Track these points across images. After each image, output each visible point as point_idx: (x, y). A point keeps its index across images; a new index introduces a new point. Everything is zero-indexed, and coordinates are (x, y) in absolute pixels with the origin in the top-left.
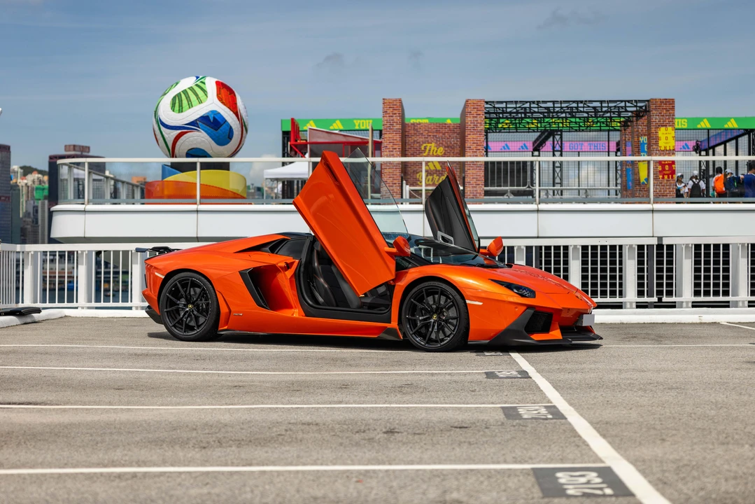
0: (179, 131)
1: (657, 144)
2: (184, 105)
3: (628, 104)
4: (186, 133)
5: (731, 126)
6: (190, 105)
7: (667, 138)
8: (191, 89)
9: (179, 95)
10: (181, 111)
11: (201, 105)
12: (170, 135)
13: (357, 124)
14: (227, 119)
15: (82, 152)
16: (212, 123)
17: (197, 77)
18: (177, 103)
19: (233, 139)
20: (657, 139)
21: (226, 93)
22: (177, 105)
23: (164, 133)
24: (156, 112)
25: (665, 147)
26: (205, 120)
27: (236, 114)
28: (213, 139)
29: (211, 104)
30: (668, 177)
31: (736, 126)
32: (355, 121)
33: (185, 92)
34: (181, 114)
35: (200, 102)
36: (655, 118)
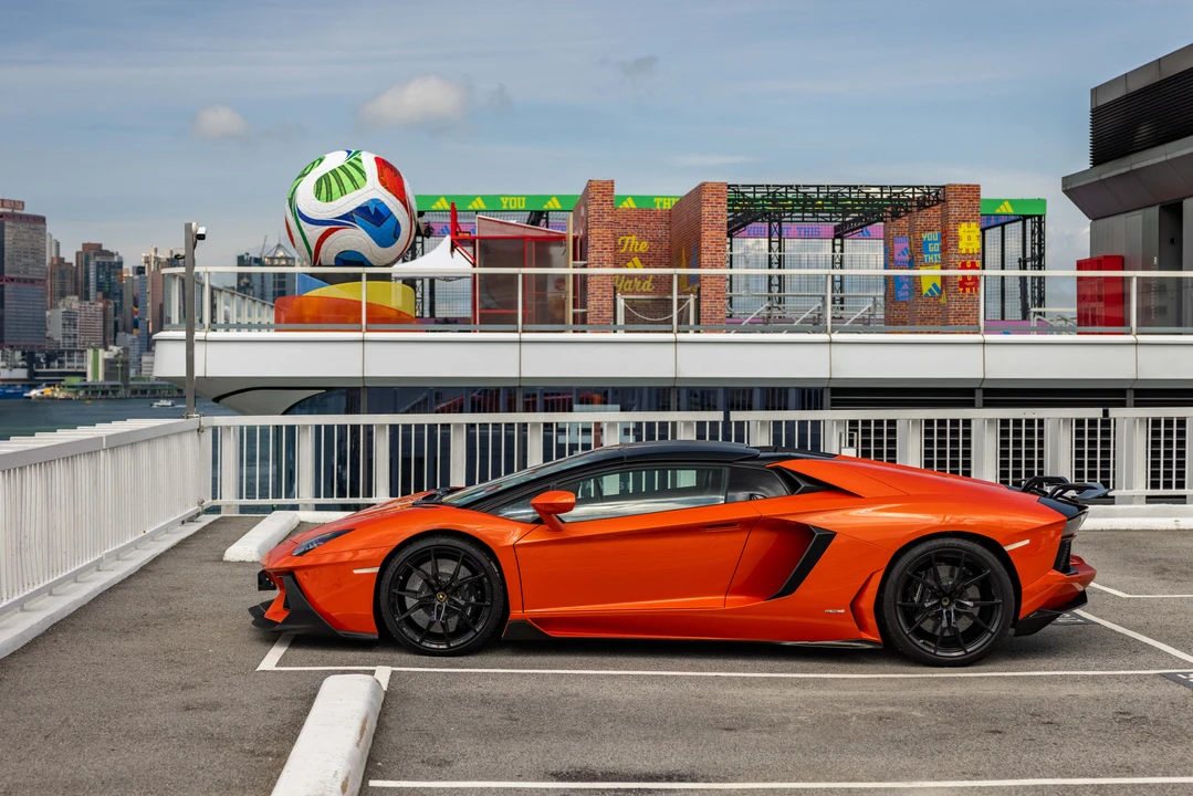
0: (328, 227)
1: (956, 245)
2: (333, 192)
3: (916, 190)
4: (337, 229)
5: (1004, 211)
6: (343, 192)
7: (969, 238)
8: (342, 168)
9: (326, 177)
10: (329, 198)
11: (358, 191)
12: (313, 233)
13: (505, 203)
14: (392, 210)
15: (13, 209)
16: (372, 216)
17: (349, 152)
18: (324, 188)
19: (400, 239)
20: (957, 239)
21: (390, 176)
22: (324, 190)
23: (304, 230)
24: (291, 201)
25: (967, 250)
26: (363, 211)
27: (404, 203)
28: (374, 239)
29: (372, 190)
30: (971, 291)
31: (1011, 211)
32: (502, 199)
33: (334, 172)
34: (330, 203)
35: (357, 187)
36: (954, 211)
